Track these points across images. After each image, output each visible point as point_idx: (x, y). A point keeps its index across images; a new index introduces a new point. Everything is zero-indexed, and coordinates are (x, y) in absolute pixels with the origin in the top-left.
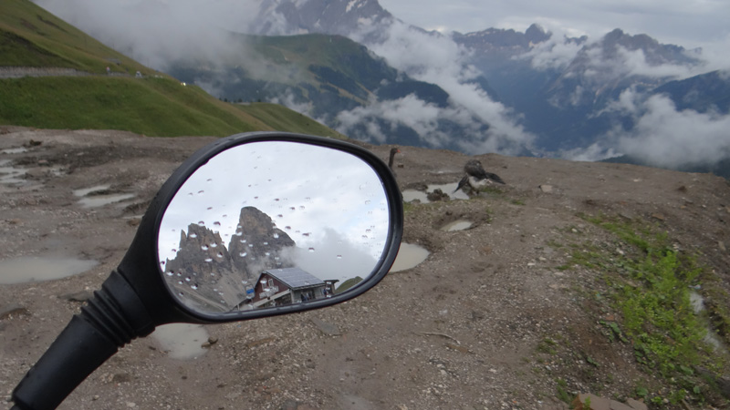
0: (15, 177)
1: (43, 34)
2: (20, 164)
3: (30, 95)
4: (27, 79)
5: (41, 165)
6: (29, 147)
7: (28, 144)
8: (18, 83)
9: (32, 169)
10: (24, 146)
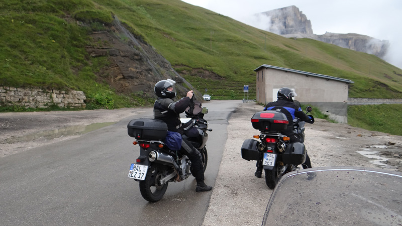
1: (395, 81)
2: (383, 155)
3: (384, 114)
4: (383, 105)
5: (395, 157)
7: (387, 144)
8: (378, 107)
9: (390, 159)
10: (385, 144)
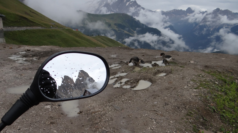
0: (22, 61)
1: (31, 16)
2: (24, 57)
3: (28, 35)
4: (27, 30)
5: (30, 57)
6: (27, 51)
7: (26, 50)
8: (24, 32)
9: (27, 58)
10: (25, 51)
